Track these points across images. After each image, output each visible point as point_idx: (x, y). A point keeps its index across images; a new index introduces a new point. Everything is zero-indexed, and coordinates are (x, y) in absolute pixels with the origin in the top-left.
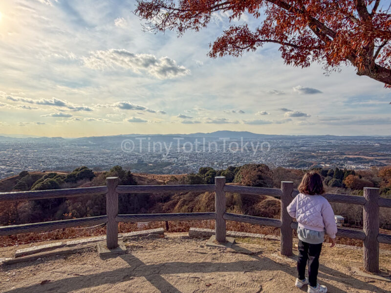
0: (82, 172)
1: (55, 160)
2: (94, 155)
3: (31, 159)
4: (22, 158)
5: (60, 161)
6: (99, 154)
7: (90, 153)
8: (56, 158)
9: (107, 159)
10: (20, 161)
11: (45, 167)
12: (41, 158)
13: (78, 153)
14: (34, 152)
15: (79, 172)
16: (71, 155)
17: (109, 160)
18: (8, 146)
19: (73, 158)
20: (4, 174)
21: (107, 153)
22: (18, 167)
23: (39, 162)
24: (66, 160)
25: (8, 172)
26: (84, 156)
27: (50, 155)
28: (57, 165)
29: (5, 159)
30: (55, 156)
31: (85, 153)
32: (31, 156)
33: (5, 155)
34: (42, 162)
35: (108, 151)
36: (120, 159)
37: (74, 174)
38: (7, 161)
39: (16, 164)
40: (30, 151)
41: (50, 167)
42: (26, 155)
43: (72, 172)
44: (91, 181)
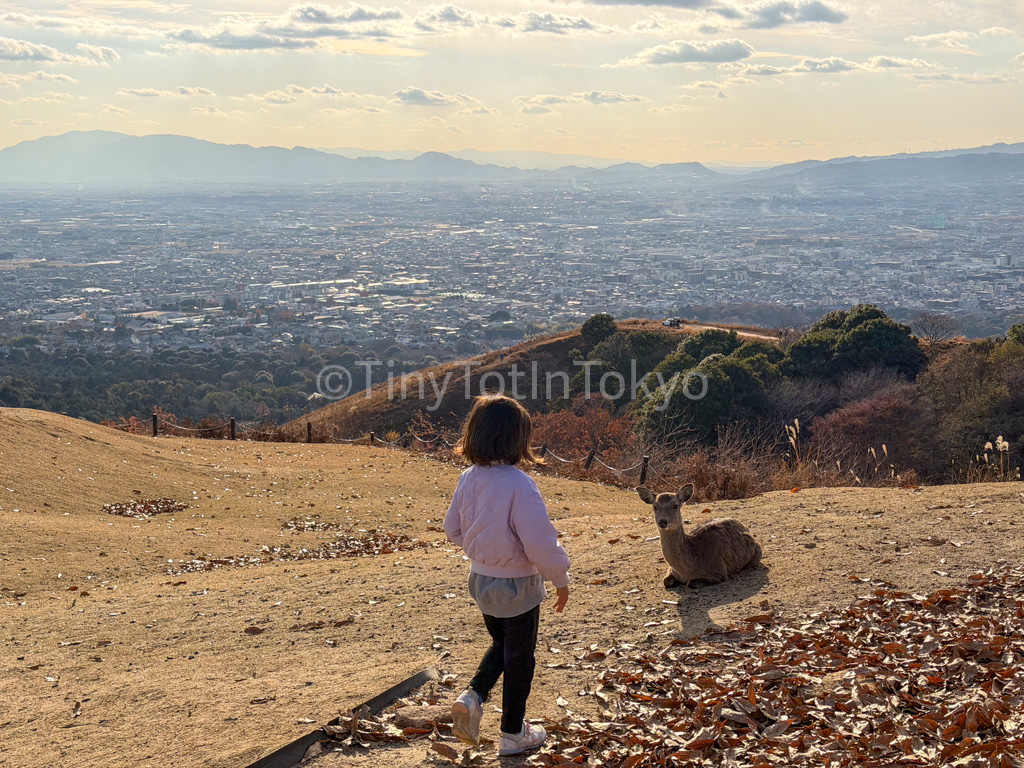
0: (864, 337)
1: (672, 274)
2: (848, 253)
3: (578, 268)
4: (540, 259)
5: (696, 280)
6: (878, 252)
7: (832, 244)
8: (676, 266)
9: (919, 280)
10: (535, 272)
11: (633, 304)
12: (616, 263)
13: (777, 241)
14: (588, 234)
15: (841, 336)
16: (745, 255)
17: (932, 284)
18: (486, 203)
19: (752, 267)
20: (479, 327)
21: (920, 247)
22: (528, 299)
23: (608, 280)
24: (721, 274)
25: (492, 318)
26: (805, 260)
27: (653, 252)
28: (681, 296)
29: (478, 260)
30: (675, 253)
31: (810, 245)
32: (575, 250)
33: (482, 243)
34: (622, 279)
35: (922, 235)
36: (989, 278)
37: (823, 344)
38: (489, 270)
39: (522, 286)
40: (571, 227)
41: (653, 304)
42: (559, 246)
43: (806, 335)
44: (911, 379)
